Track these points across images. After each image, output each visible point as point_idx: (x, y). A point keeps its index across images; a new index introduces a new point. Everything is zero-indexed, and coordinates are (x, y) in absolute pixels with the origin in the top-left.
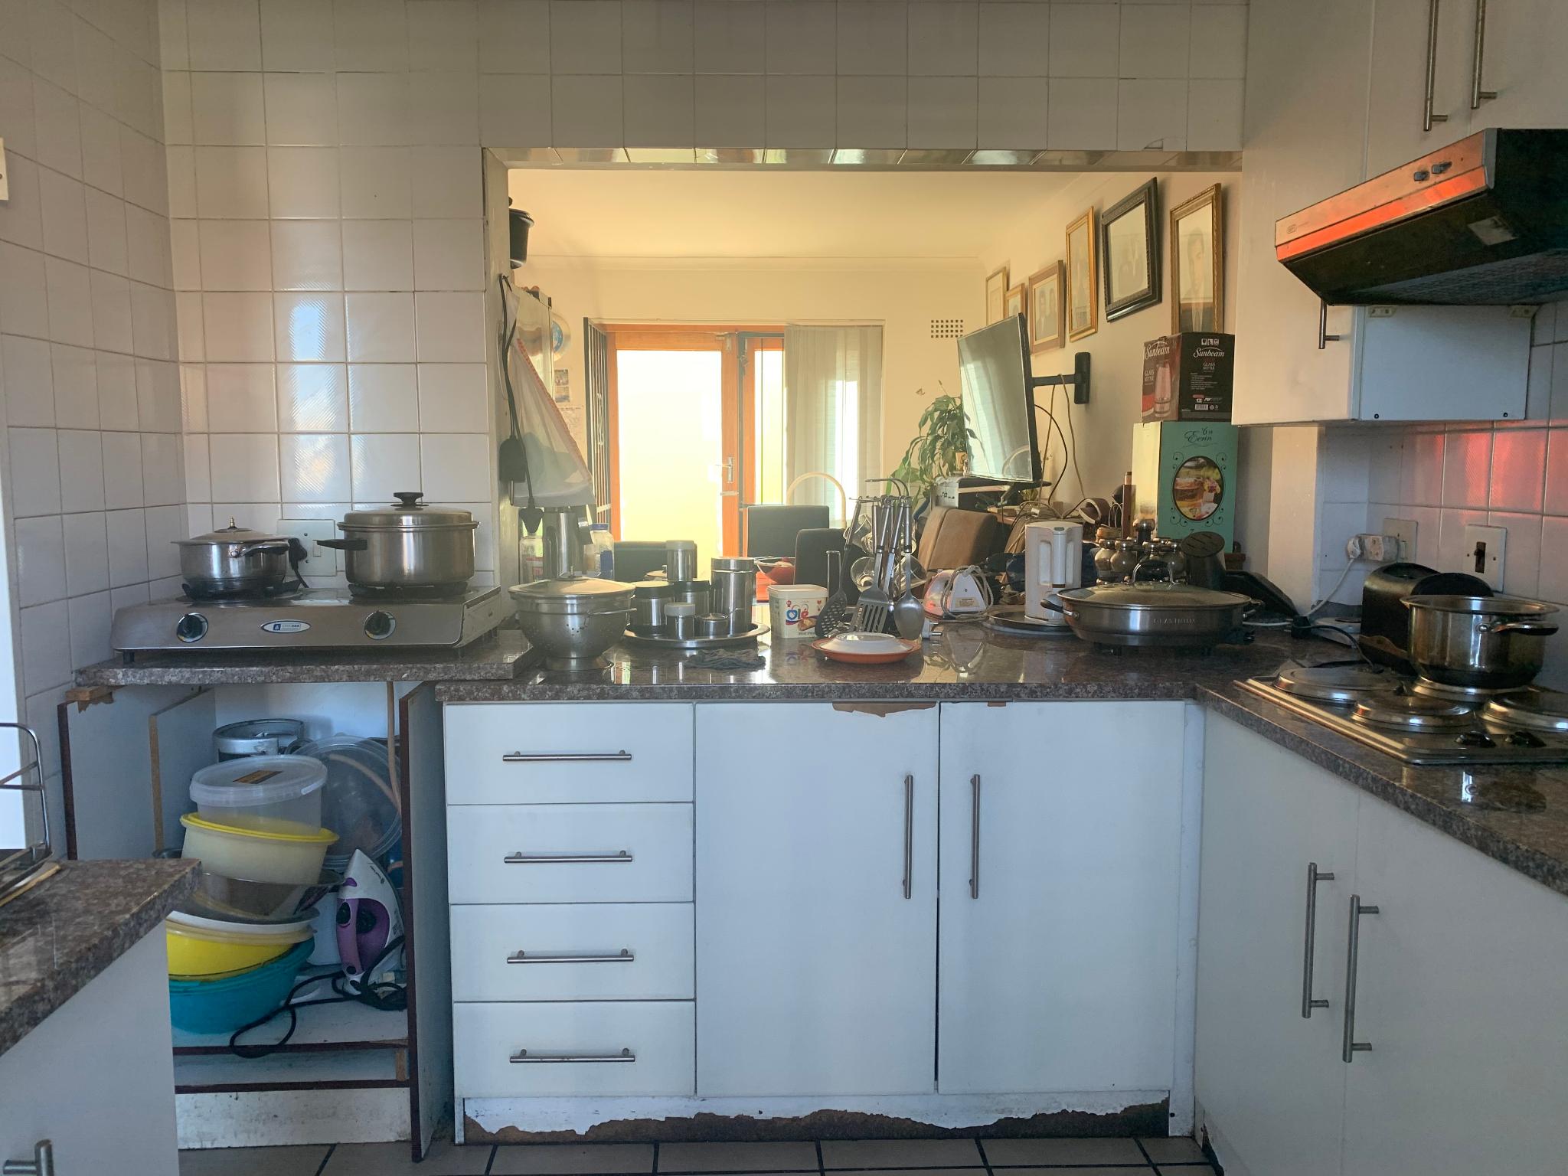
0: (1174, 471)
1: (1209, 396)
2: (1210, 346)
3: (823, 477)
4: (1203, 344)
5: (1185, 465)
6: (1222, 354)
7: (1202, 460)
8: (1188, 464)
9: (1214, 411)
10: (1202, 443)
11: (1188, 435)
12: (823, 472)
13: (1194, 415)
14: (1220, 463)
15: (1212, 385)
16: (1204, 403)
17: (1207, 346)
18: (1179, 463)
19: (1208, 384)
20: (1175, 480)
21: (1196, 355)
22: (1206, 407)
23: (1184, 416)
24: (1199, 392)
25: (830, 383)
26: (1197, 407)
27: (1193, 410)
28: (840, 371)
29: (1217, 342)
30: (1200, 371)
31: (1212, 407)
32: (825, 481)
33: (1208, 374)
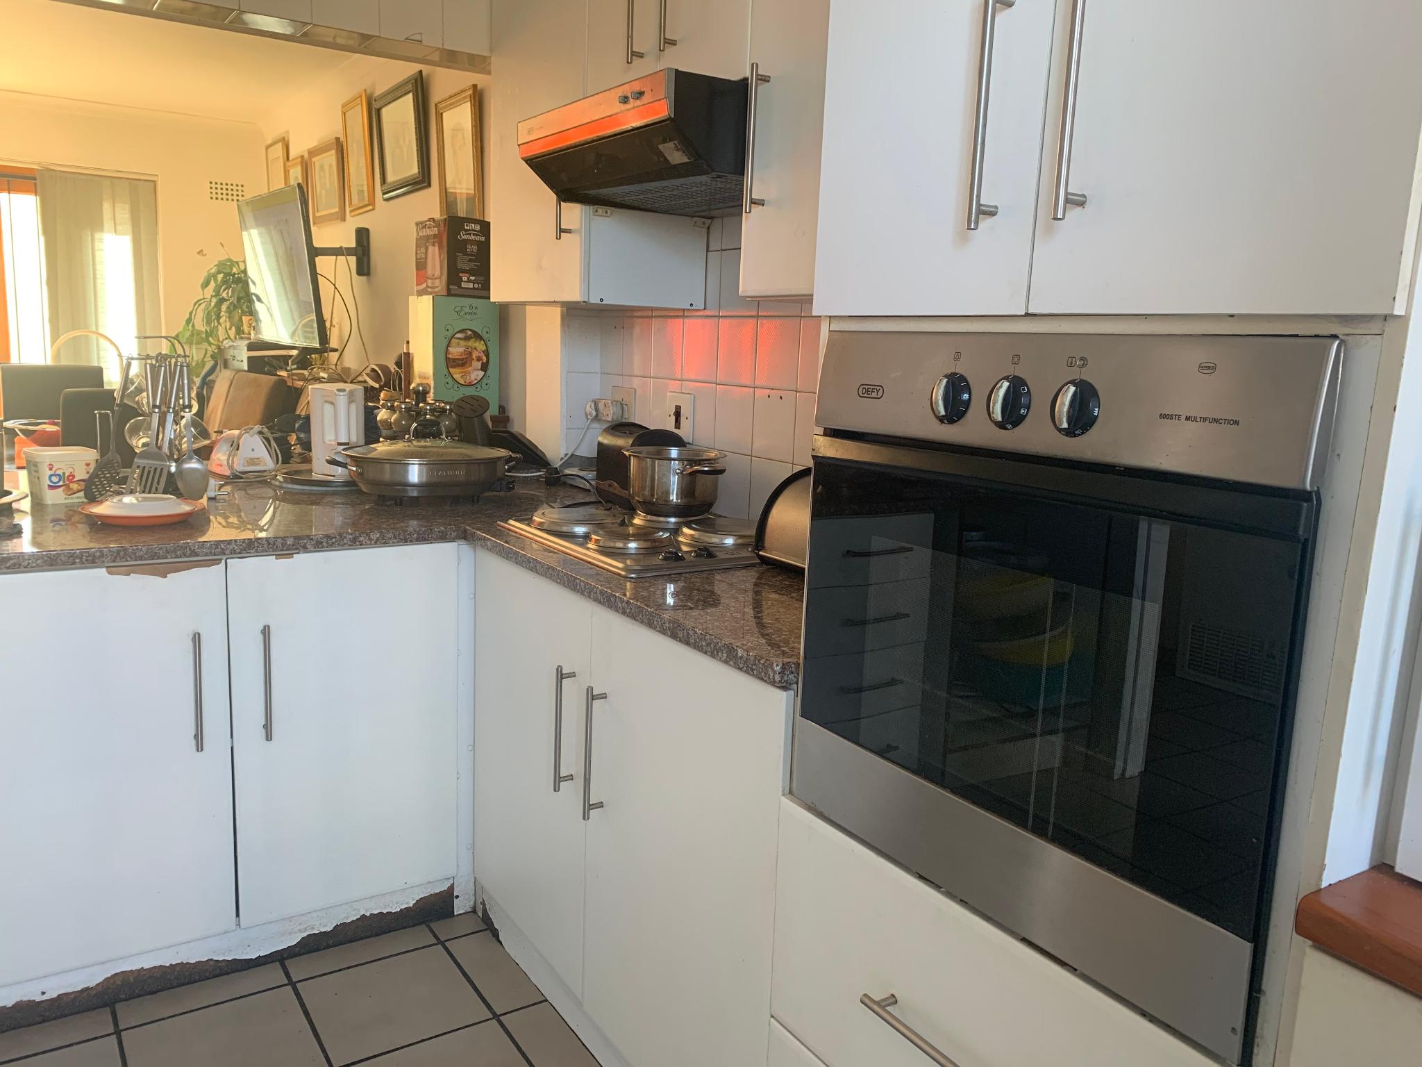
0: (446, 342)
1: (473, 275)
2: (473, 230)
3: (95, 336)
4: (466, 228)
5: (456, 336)
6: (483, 239)
7: (469, 333)
8: (459, 335)
9: (478, 289)
10: (468, 317)
11: (457, 309)
12: (94, 330)
13: (459, 292)
14: (485, 336)
15: (476, 265)
16: (469, 281)
17: (470, 230)
18: (450, 334)
19: (472, 265)
20: (447, 350)
21: (461, 237)
22: (471, 285)
23: (452, 292)
24: (464, 271)
25: (98, 235)
26: (463, 285)
27: (460, 287)
28: (108, 224)
29: (478, 227)
30: (465, 254)
31: (476, 286)
32: (97, 340)
33: (472, 255)
